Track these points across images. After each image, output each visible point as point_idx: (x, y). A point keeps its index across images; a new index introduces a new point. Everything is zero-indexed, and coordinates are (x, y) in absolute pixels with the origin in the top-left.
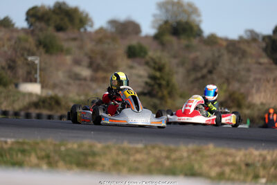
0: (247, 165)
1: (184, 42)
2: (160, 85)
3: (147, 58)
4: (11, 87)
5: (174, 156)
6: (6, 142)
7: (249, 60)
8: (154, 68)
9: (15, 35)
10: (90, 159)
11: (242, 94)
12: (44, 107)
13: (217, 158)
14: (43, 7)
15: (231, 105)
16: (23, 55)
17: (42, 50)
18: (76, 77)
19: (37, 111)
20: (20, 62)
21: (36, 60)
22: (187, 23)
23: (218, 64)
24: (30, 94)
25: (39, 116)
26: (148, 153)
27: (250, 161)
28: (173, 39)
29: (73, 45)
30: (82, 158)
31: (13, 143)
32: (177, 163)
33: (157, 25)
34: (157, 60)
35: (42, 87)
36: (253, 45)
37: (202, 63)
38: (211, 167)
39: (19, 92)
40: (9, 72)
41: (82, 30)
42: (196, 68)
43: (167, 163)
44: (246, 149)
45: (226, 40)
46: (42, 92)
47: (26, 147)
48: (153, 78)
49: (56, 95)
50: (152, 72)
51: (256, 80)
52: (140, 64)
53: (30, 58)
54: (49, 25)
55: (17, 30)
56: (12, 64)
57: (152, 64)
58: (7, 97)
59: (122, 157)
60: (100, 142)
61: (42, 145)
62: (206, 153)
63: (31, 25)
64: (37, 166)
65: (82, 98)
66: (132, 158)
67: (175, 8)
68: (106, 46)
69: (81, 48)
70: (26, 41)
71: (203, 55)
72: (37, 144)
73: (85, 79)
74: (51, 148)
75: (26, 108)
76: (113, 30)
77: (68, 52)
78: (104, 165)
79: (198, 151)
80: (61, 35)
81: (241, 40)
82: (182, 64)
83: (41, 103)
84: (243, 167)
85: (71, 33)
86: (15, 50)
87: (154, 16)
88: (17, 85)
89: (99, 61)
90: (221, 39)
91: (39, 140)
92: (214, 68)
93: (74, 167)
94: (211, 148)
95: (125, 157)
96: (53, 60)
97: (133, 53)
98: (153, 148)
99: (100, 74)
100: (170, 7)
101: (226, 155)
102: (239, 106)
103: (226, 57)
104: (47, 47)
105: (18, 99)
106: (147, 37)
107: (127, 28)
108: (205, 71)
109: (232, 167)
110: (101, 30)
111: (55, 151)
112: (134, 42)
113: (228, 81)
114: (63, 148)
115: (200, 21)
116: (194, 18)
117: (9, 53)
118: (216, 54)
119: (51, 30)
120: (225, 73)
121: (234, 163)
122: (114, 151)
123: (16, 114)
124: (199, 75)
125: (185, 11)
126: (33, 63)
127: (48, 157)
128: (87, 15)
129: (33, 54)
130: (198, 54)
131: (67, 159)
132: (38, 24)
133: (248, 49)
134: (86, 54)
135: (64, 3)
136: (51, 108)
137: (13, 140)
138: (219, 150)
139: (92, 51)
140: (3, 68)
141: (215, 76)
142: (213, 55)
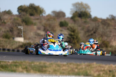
0: (110, 71)
1: (83, 20)
2: (73, 38)
3: (68, 27)
4: (11, 39)
5: (79, 67)
6: (9, 62)
7: (111, 28)
8: (71, 31)
9: (13, 17)
10: (44, 69)
11: (108, 42)
13: (97, 68)
14: (24, 6)
15: (103, 46)
16: (16, 26)
17: (24, 24)
18: (38, 35)
19: (22, 49)
20: (15, 29)
21: (22, 28)
22: (85, 12)
23: (98, 29)
24: (19, 42)
26: (68, 66)
27: (111, 70)
28: (79, 19)
29: (37, 21)
30: (41, 68)
31: (12, 62)
32: (81, 70)
33: (72, 13)
34: (72, 28)
35: (24, 39)
36: (113, 21)
37: (91, 29)
38: (95, 72)
39: (15, 41)
40: (10, 33)
41: (41, 15)
42: (88, 31)
43: (76, 70)
44: (109, 64)
45: (101, 19)
46: (24, 41)
47: (17, 64)
48: (71, 35)
49: (30, 42)
50: (70, 32)
51: (113, 36)
52: (65, 29)
53: (19, 27)
54: (27, 13)
55: (14, 16)
56: (11, 29)
57: (70, 29)
58: (9, 43)
59: (57, 68)
60: (48, 62)
61: (24, 63)
62: (93, 66)
63: (20, 13)
64: (22, 72)
66: (61, 69)
67: (80, 6)
68: (51, 22)
69: (40, 23)
70: (18, 20)
71: (92, 25)
72: (22, 62)
73: (42, 36)
74: (28, 64)
75: (17, 48)
76: (54, 15)
77: (35, 24)
78: (50, 71)
79: (89, 65)
80: (32, 17)
81: (108, 19)
82: (83, 29)
83: (24, 46)
84: (108, 72)
85: (37, 17)
86: (13, 23)
87: (71, 9)
88: (13, 38)
89: (48, 28)
90: (99, 19)
91: (22, 61)
92: (96, 31)
93: (37, 72)
94: (95, 64)
95: (58, 68)
96: (29, 28)
97: (62, 25)
98: (70, 64)
100: (78, 6)
101: (101, 67)
102: (107, 47)
103: (101, 26)
104: (26, 22)
105: (14, 44)
106: (68, 18)
107: (60, 15)
108: (92, 32)
109: (103, 72)
110: (49, 15)
111: (29, 66)
112: (62, 20)
113: (102, 36)
114: (33, 64)
115: (90, 11)
116: (88, 10)
117: (10, 25)
118: (97, 25)
119: (28, 15)
120: (101, 33)
121: (104, 70)
122: (54, 65)
123: (13, 50)
124: (90, 34)
125: (84, 7)
126: (20, 30)
127: (26, 68)
128: (43, 9)
129: (20, 25)
130: (90, 25)
131: (34, 69)
132: (23, 13)
133: (110, 23)
134: (43, 25)
135: (33, 4)
137: (12, 61)
138: (98, 65)
139: (45, 24)
140: (8, 31)
141: (96, 35)
142: (96, 25)
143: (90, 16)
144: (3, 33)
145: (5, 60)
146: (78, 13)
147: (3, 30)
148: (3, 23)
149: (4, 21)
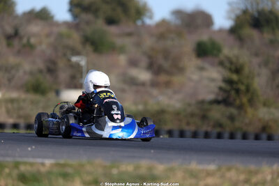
1: (267, 36)
2: (238, 91)
3: (222, 57)
4: (51, 95)
6: (43, 164)
8: (230, 70)
9: (55, 30)
16: (65, 55)
17: (89, 48)
18: (133, 82)
20: (61, 64)
21: (82, 61)
22: (271, 12)
26: (223, 176)
28: (254, 33)
29: (127, 42)
31: (53, 165)
33: (233, 16)
34: (234, 60)
41: (139, 23)
47: (70, 170)
48: (229, 82)
50: (227, 74)
52: (212, 65)
53: (75, 59)
54: (97, 17)
55: (57, 24)
56: (52, 66)
57: (228, 64)
60: (161, 163)
61: (88, 168)
63: (75, 16)
65: (140, 107)
66: (202, 183)
68: (169, 43)
69: (138, 45)
70: (69, 37)
72: (82, 166)
73: (143, 84)
74: (100, 170)
76: (178, 22)
77: (122, 50)
80: (113, 29)
82: (266, 63)
85: (126, 27)
86: (55, 48)
87: (230, 4)
88: (58, 93)
89: (161, 61)
91: (84, 161)
95: (193, 181)
97: (203, 51)
98: (229, 169)
99: (163, 78)
104: (96, 44)
106: (221, 31)
107: (196, 20)
110: (163, 23)
112: (204, 37)
114: (115, 171)
117: (48, 52)
119: (100, 24)
127: (96, 182)
128: (145, 4)
129: (78, 53)
132: (86, 17)
134: (144, 53)
139: (153, 49)
140: (40, 71)
144: (27, 78)
145: (33, 157)
146: (252, 16)
147: (27, 66)
148: (24, 46)
149: (28, 40)
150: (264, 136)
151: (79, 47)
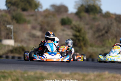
1: (92, 16)
2: (79, 40)
3: (72, 25)
8: (76, 31)
12: (16, 53)
13: (110, 79)
16: (4, 24)
17: (14, 21)
18: (34, 36)
19: (12, 55)
20: (2, 28)
21: (11, 27)
22: (93, 6)
23: (110, 28)
24: (8, 46)
25: (13, 58)
28: (86, 15)
29: (31, 19)
30: (36, 80)
33: (77, 7)
34: (77, 26)
35: (15, 42)
37: (102, 28)
39: (2, 45)
41: (36, 10)
42: (98, 30)
45: (115, 15)
46: (15, 44)
47: (6, 75)
48: (75, 36)
49: (23, 46)
50: (75, 33)
52: (68, 28)
53: (8, 26)
54: (18, 8)
55: (1, 11)
57: (74, 28)
60: (46, 71)
61: (14, 73)
62: (104, 77)
63: (8, 8)
68: (49, 19)
69: (36, 20)
70: (6, 16)
71: (102, 23)
72: (12, 73)
73: (38, 37)
74: (19, 75)
75: (6, 53)
76: (53, 10)
77: (29, 22)
79: (100, 76)
80: (25, 13)
82: (91, 28)
83: (14, 51)
85: (31, 12)
87: (76, 2)
88: (1, 41)
89: (46, 27)
90: (112, 14)
91: (12, 70)
92: (108, 30)
94: (107, 74)
96: (21, 27)
97: (64, 23)
98: (75, 74)
101: (115, 77)
103: (115, 24)
104: (18, 20)
105: (2, 48)
106: (72, 14)
107: (61, 9)
108: (103, 32)
110: (47, 10)
111: (22, 77)
112: (65, 16)
113: (116, 37)
114: (26, 75)
115: (101, 5)
118: (110, 23)
119: (19, 11)
120: (114, 33)
124: (100, 34)
126: (9, 29)
127: (18, 80)
128: (39, 2)
129: (10, 24)
130: (100, 22)
132: (13, 8)
134: (39, 24)
136: (20, 53)
138: (111, 75)
139: (42, 22)
141: (109, 35)
142: (108, 23)
143: (100, 11)
146: (85, 7)
150: (90, 59)
151: (10, 21)
